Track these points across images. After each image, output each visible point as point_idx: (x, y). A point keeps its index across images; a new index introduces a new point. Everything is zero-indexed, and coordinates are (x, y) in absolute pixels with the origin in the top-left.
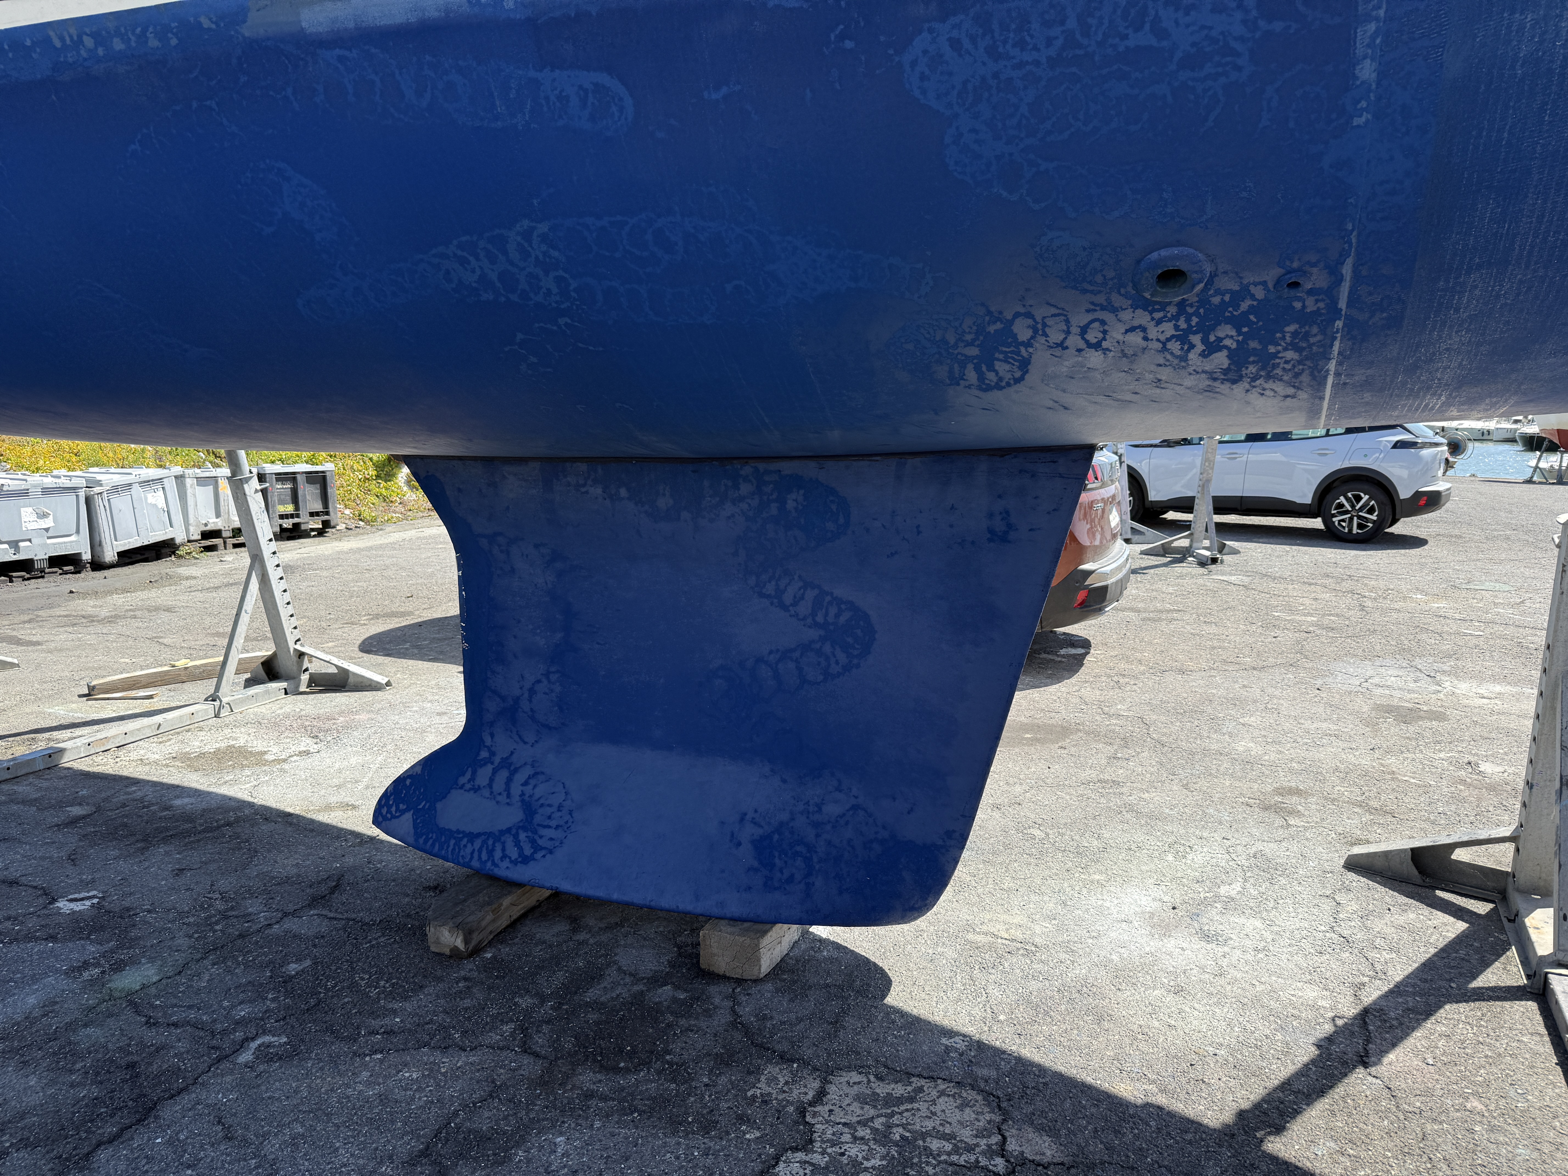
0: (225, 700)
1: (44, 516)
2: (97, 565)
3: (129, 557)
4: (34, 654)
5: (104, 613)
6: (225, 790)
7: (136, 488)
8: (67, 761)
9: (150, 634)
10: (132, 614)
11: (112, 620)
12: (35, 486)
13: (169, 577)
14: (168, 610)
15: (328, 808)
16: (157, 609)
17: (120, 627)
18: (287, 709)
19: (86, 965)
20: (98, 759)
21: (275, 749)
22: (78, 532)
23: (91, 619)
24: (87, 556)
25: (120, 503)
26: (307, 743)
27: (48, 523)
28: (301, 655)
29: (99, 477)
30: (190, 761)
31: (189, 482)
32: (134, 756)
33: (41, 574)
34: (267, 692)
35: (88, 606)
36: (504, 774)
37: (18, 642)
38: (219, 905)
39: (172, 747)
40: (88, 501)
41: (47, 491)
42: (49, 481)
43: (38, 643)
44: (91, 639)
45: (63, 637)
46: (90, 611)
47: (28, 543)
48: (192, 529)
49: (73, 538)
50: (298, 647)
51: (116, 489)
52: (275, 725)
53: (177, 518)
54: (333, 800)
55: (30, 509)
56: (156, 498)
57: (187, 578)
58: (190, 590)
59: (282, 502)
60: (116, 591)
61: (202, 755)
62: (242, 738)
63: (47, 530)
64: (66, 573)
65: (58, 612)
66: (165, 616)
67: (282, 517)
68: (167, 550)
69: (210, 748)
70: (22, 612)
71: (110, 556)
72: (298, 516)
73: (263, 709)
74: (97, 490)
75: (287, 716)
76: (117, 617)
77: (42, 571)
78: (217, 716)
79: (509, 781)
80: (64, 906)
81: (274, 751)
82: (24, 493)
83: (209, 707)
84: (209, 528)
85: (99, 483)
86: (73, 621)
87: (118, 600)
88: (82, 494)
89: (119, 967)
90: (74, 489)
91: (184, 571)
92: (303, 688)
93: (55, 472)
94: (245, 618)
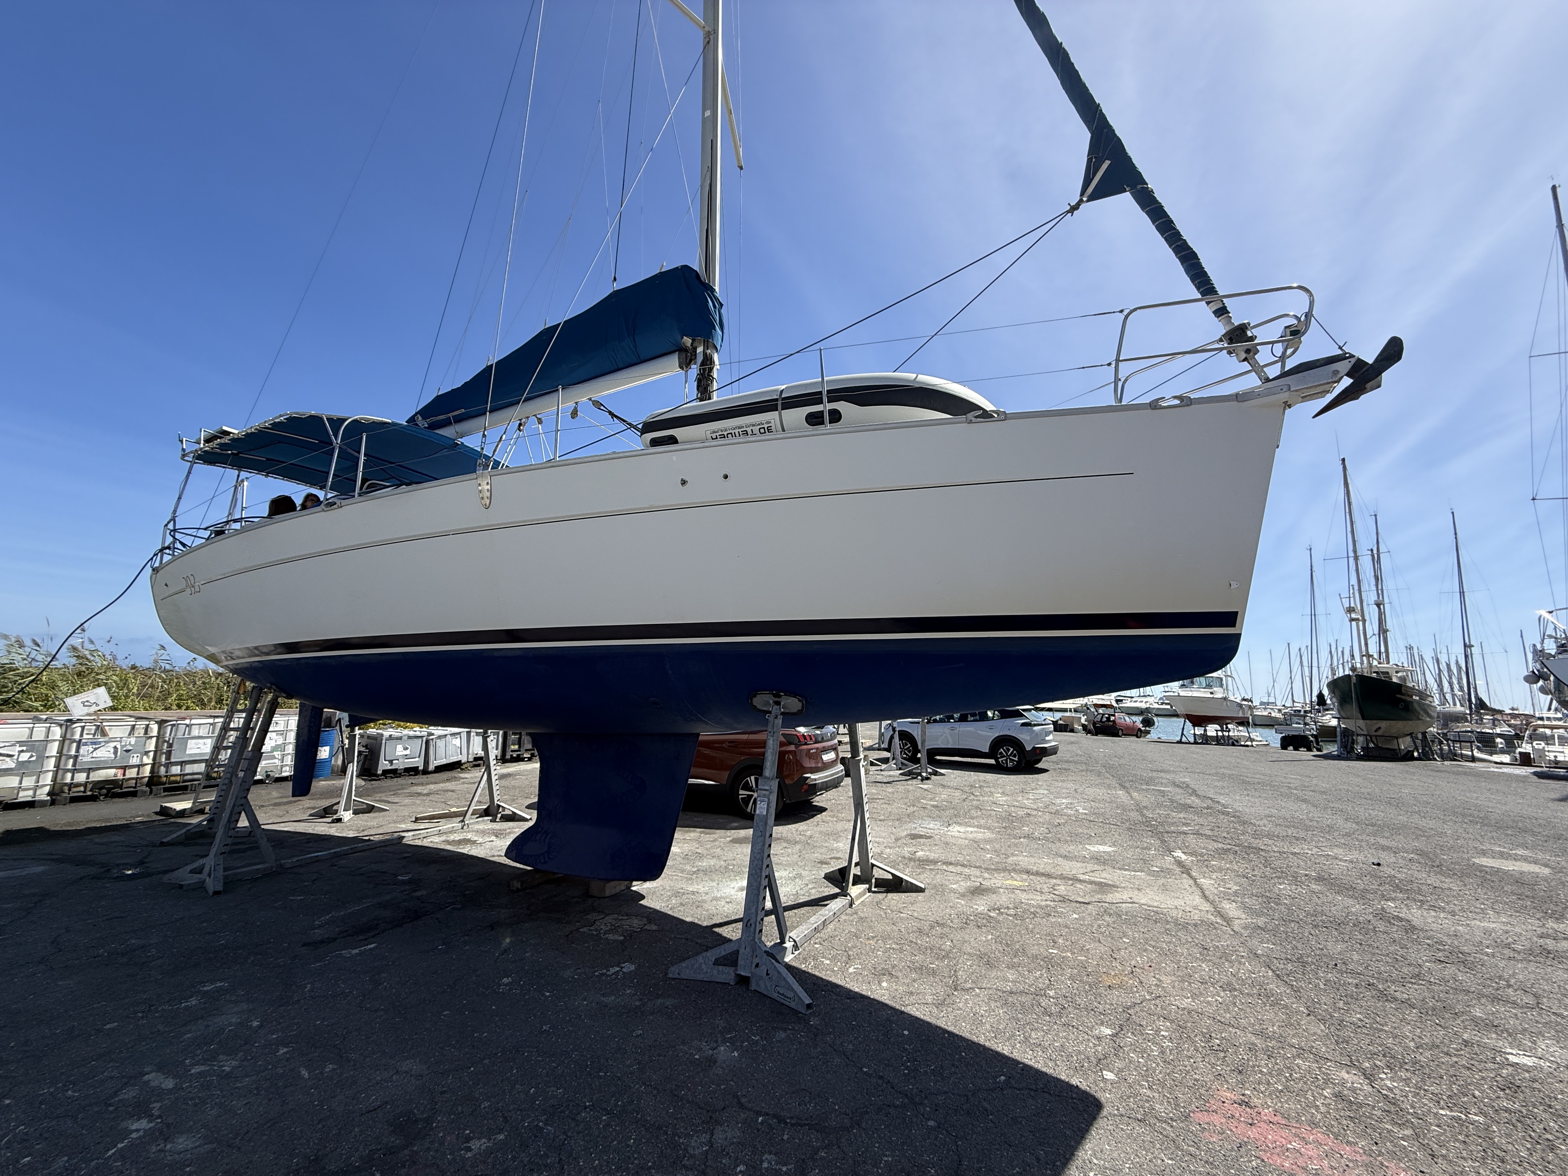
0: (466, 822)
1: (407, 749)
2: (425, 772)
3: (440, 769)
4: (395, 807)
5: (425, 792)
6: (459, 850)
7: (449, 736)
8: (405, 841)
9: (443, 800)
10: (436, 793)
11: (428, 795)
12: (405, 735)
13: (455, 777)
14: (452, 791)
15: (494, 856)
16: (447, 791)
17: (430, 798)
18: (490, 827)
19: (405, 891)
20: (416, 841)
21: (481, 840)
22: (419, 757)
23: (419, 794)
24: (421, 768)
25: (441, 743)
26: (493, 838)
27: (408, 752)
28: (499, 806)
29: (433, 732)
30: (448, 842)
31: (472, 734)
32: (429, 840)
33: (400, 776)
34: (483, 821)
35: (419, 789)
36: (545, 835)
37: (389, 802)
38: (449, 879)
39: (443, 838)
40: (427, 742)
41: (410, 737)
42: (411, 733)
43: (397, 803)
44: (418, 802)
45: (407, 801)
46: (419, 791)
47: (397, 761)
48: (470, 756)
49: (417, 759)
50: (498, 803)
51: (440, 737)
52: (483, 832)
53: (465, 751)
54: (496, 854)
55: (401, 746)
56: (457, 742)
57: (463, 778)
58: (463, 783)
59: (514, 744)
60: (432, 783)
61: (453, 841)
62: (469, 836)
63: (406, 755)
64: (410, 775)
65: (405, 791)
66: (450, 793)
67: (512, 751)
68: (457, 766)
69: (457, 839)
70: (391, 791)
71: (431, 767)
72: (520, 751)
73: (480, 827)
74: (431, 737)
75: (489, 829)
76: (430, 793)
77: (400, 774)
78: (462, 828)
79: (546, 837)
80: (400, 878)
81: (480, 840)
82: (400, 738)
83: (460, 825)
84: (478, 756)
85: (433, 734)
86: (411, 795)
87: (432, 787)
88: (424, 739)
89: (415, 891)
90: (422, 737)
91: (462, 775)
92: (498, 820)
93: (414, 729)
94: (479, 790)
